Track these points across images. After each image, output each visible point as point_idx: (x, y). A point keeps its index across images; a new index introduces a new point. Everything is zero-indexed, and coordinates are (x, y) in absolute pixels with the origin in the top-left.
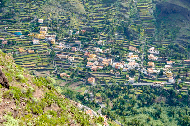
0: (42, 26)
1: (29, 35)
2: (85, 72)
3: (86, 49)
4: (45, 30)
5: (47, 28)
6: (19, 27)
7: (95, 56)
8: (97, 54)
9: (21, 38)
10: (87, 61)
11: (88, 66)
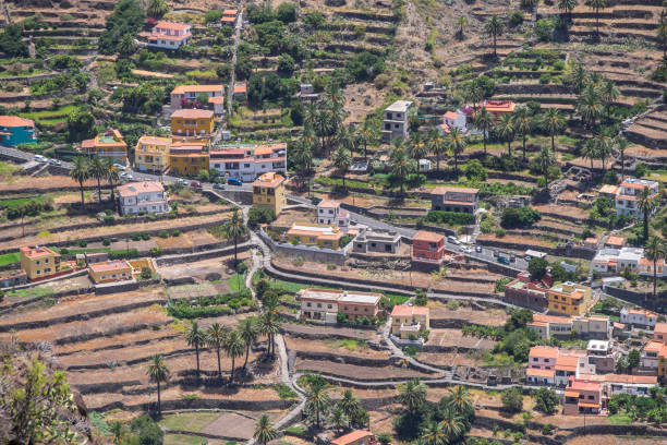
0: (183, 70)
1: (87, 144)
2: (518, 419)
3: (525, 248)
4: (211, 106)
5: (219, 88)
6: (11, 89)
7: (590, 297)
8: (607, 281)
9: (29, 172)
10: (535, 337)
11: (541, 373)
